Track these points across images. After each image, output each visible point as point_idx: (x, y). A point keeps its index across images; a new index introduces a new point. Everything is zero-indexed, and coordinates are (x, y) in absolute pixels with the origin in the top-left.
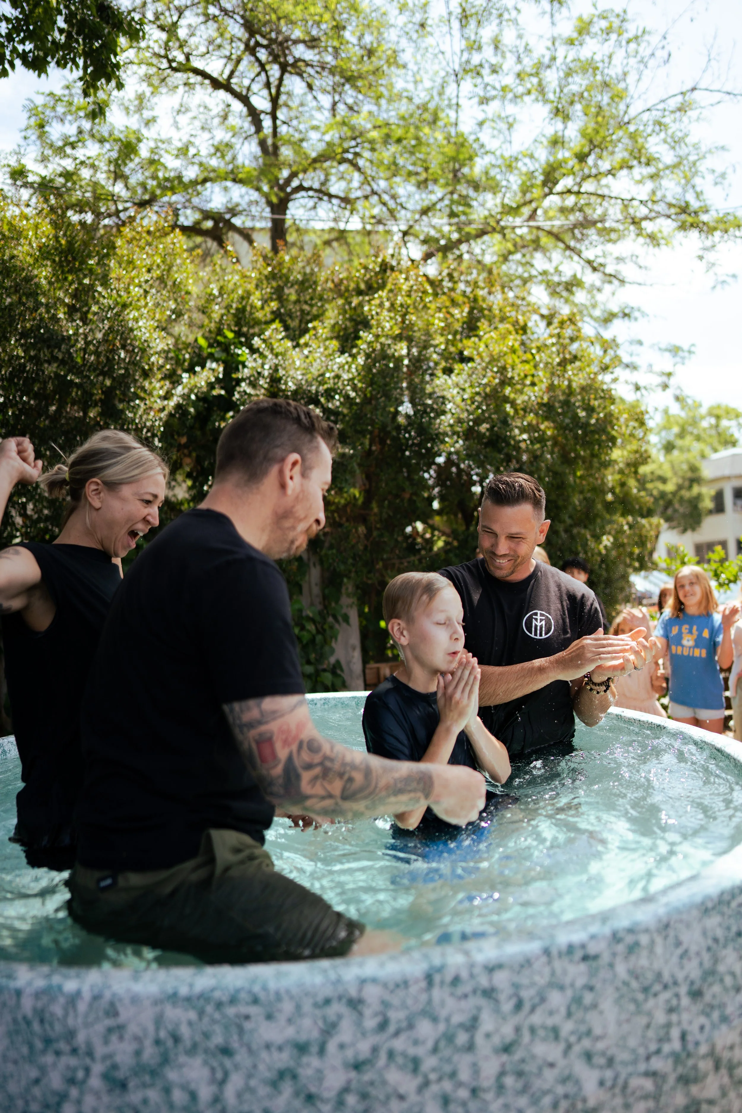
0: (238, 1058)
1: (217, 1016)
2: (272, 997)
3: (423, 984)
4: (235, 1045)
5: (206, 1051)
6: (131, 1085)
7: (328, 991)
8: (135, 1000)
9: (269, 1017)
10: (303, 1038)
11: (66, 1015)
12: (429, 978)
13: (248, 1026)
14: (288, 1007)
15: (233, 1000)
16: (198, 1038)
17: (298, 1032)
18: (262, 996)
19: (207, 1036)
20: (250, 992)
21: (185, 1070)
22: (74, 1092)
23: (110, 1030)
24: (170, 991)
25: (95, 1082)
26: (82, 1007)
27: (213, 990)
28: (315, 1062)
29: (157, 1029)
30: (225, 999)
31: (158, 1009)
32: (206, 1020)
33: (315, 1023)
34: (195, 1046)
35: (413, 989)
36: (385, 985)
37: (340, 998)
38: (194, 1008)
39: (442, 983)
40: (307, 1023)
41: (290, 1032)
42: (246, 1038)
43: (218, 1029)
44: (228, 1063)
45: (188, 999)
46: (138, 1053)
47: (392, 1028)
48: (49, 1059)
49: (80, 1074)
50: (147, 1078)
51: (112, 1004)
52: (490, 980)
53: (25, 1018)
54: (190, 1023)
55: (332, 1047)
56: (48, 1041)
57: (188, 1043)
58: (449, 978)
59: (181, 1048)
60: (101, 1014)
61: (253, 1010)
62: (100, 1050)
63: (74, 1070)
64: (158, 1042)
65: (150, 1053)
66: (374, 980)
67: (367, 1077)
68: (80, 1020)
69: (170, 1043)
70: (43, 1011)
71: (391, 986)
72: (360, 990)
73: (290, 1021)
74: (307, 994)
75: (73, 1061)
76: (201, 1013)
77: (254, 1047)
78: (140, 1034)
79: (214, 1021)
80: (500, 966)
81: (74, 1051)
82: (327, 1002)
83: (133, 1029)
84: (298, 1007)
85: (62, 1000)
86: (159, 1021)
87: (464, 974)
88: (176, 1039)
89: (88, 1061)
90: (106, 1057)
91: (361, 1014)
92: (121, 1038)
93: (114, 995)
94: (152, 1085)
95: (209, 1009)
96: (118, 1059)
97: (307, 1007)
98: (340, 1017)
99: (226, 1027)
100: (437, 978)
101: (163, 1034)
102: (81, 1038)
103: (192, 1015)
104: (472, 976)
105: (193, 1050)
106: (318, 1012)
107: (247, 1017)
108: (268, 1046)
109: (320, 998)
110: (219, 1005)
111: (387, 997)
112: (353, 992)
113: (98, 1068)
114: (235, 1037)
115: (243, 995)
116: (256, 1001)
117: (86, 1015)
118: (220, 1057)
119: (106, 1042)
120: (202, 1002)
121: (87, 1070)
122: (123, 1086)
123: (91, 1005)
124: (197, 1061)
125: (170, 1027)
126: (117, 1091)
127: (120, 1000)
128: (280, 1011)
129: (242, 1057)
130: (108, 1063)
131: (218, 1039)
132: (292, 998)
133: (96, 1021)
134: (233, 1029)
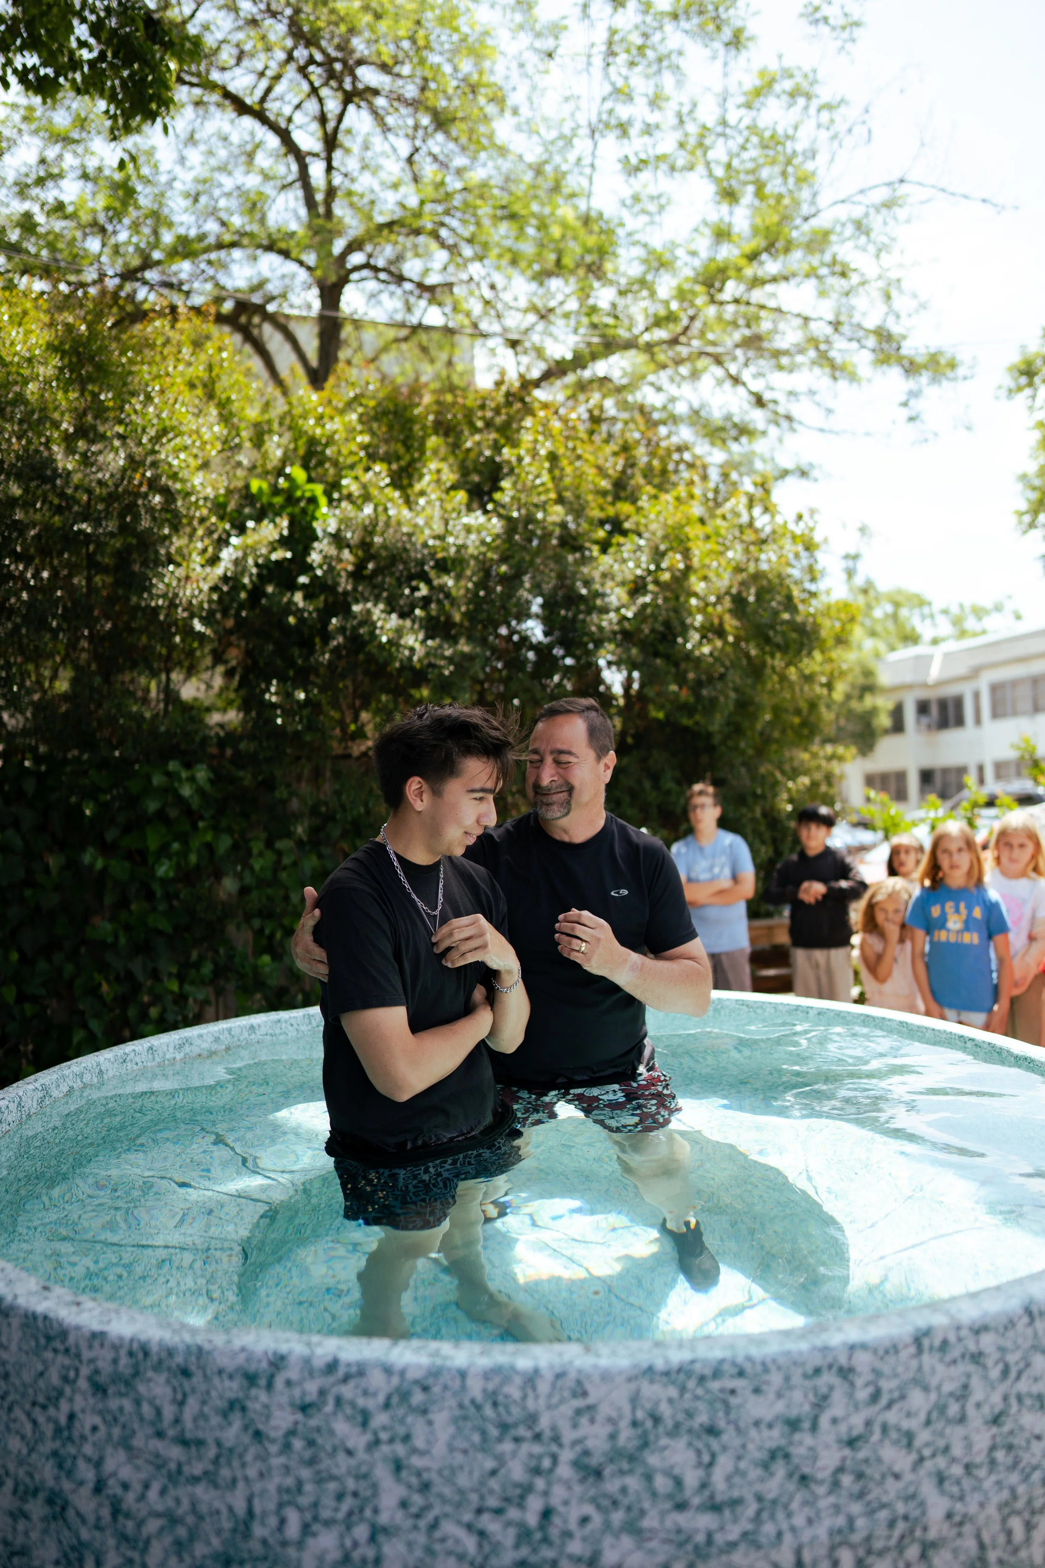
0: (725, 1438)
1: (700, 1391)
2: (759, 1368)
3: (912, 1350)
4: (722, 1424)
5: (690, 1431)
6: (607, 1472)
7: (817, 1360)
8: (606, 1376)
9: (757, 1391)
10: (794, 1413)
11: (525, 1397)
12: (918, 1341)
13: (734, 1401)
14: (776, 1379)
15: (717, 1374)
16: (681, 1417)
17: (788, 1406)
18: (748, 1367)
19: (690, 1414)
20: (734, 1364)
21: (667, 1453)
23: (579, 1412)
24: (645, 1365)
25: (564, 1471)
26: (543, 1387)
27: (693, 1362)
28: (808, 1439)
29: (634, 1409)
30: (708, 1372)
31: (633, 1386)
32: (688, 1396)
33: (806, 1396)
34: (677, 1426)
35: (904, 1355)
36: (875, 1351)
37: (830, 1367)
38: (673, 1383)
39: (931, 1348)
40: (797, 1395)
41: (780, 1407)
42: (733, 1416)
43: (701, 1406)
44: (715, 1444)
45: (667, 1374)
46: (613, 1437)
47: (884, 1400)
48: (507, 1447)
49: (546, 1463)
50: (625, 1466)
51: (579, 1382)
52: (977, 1342)
53: (473, 1402)
54: (670, 1401)
55: (824, 1421)
56: (504, 1427)
57: (669, 1423)
58: (937, 1342)
59: (661, 1429)
60: (566, 1394)
61: (738, 1383)
62: (568, 1435)
63: (540, 1457)
64: (635, 1424)
65: (626, 1437)
66: (864, 1346)
67: (861, 1455)
68: (542, 1402)
69: (649, 1424)
70: (495, 1393)
71: (881, 1352)
72: (850, 1358)
73: (779, 1395)
74: (795, 1363)
75: (537, 1449)
76: (683, 1389)
77: (742, 1424)
78: (614, 1414)
79: (697, 1398)
81: (538, 1437)
82: (817, 1371)
83: (605, 1410)
84: (787, 1379)
85: (518, 1381)
86: (635, 1400)
87: (952, 1338)
88: (657, 1420)
89: (554, 1448)
90: (575, 1443)
91: (852, 1384)
92: (592, 1421)
93: (579, 1371)
94: (631, 1472)
95: (691, 1384)
96: (590, 1444)
97: (796, 1379)
98: (831, 1388)
99: (711, 1403)
100: (926, 1342)
101: (640, 1415)
102: (544, 1423)
103: (673, 1392)
104: (960, 1339)
105: (675, 1431)
106: (808, 1384)
107: (733, 1392)
108: (757, 1424)
109: (810, 1370)
110: (702, 1379)
111: (878, 1365)
112: (843, 1360)
113: (567, 1455)
114: (721, 1414)
115: (726, 1367)
116: (741, 1374)
117: (550, 1396)
118: (705, 1437)
119: (575, 1426)
120: (682, 1376)
121: (555, 1458)
122: (598, 1474)
123: (553, 1385)
124: (681, 1443)
125: (648, 1406)
126: (591, 1480)
127: (589, 1377)
128: (768, 1383)
129: (729, 1437)
130: (578, 1449)
131: (703, 1418)
132: (779, 1368)
133: (562, 1401)
134: (719, 1405)
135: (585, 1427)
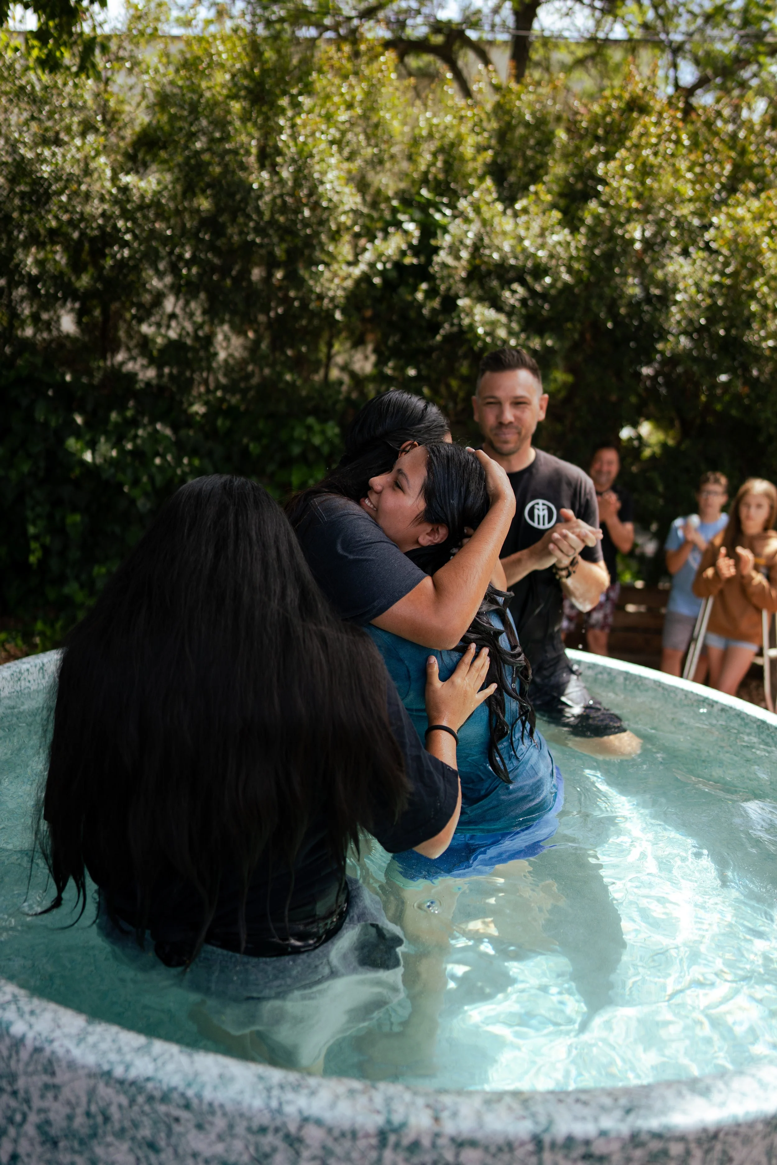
0: (163, 1156)
1: (147, 1108)
2: (205, 1107)
3: (374, 1141)
4: (162, 1144)
5: (133, 1139)
6: (62, 1144)
7: (265, 1119)
8: (72, 1065)
9: (200, 1127)
10: (231, 1158)
11: (10, 1057)
12: (382, 1135)
13: (177, 1128)
14: (220, 1123)
15: (165, 1098)
16: (127, 1124)
17: (227, 1151)
18: (195, 1102)
19: (136, 1125)
20: (183, 1095)
21: (111, 1149)
22: (12, 1131)
23: (47, 1087)
24: (106, 1067)
25: (30, 1129)
26: (24, 1055)
27: (148, 1079)
29: (89, 1102)
30: (157, 1094)
31: (92, 1082)
32: (136, 1108)
33: (247, 1147)
34: (123, 1130)
35: (362, 1143)
36: (330, 1131)
37: (277, 1130)
38: (125, 1093)
39: (397, 1145)
40: (238, 1145)
41: (219, 1149)
42: (173, 1140)
43: (146, 1121)
44: (153, 1158)
45: (121, 1082)
46: (70, 1118)
49: (18, 1118)
50: (76, 1145)
51: (50, 1062)
52: (457, 1155)
54: (120, 1107)
57: (117, 1126)
58: (406, 1142)
59: (109, 1128)
60: (40, 1068)
61: (184, 1115)
62: (37, 1103)
63: (14, 1111)
64: (88, 1114)
65: (80, 1122)
66: (319, 1122)
68: (21, 1066)
69: (100, 1119)
71: (336, 1133)
72: (300, 1128)
73: (220, 1138)
74: (242, 1115)
75: (13, 1103)
76: (132, 1101)
77: (180, 1151)
78: (73, 1100)
79: (143, 1112)
80: (473, 1143)
81: (14, 1093)
82: (263, 1130)
83: (66, 1093)
84: (231, 1127)
85: (7, 1041)
86: (92, 1093)
87: (426, 1142)
88: (107, 1119)
89: (25, 1108)
90: (40, 1111)
91: (298, 1153)
92: (56, 1098)
93: (53, 1053)
94: (80, 1153)
95: (140, 1099)
96: (52, 1116)
97: (240, 1129)
98: (274, 1150)
99: (155, 1123)
100: (392, 1139)
101: (93, 1108)
102: (21, 1083)
103: (124, 1101)
104: (434, 1145)
105: (120, 1134)
106: (251, 1138)
107: (177, 1120)
108: (194, 1155)
109: (255, 1126)
110: (151, 1099)
111: (330, 1143)
112: (292, 1128)
113: (33, 1118)
114: (163, 1135)
115: (175, 1096)
116: (187, 1106)
117: (27, 1064)
118: (145, 1148)
119: (42, 1097)
120: (133, 1089)
121: (25, 1117)
122: (55, 1144)
123: (31, 1056)
124: (125, 1146)
125: (101, 1104)
126: (48, 1145)
127: (58, 1060)
128: (212, 1124)
129: (167, 1157)
130: (42, 1116)
131: (146, 1132)
132: (225, 1114)
133: (35, 1073)
134: (162, 1126)
135: (48, 1102)
